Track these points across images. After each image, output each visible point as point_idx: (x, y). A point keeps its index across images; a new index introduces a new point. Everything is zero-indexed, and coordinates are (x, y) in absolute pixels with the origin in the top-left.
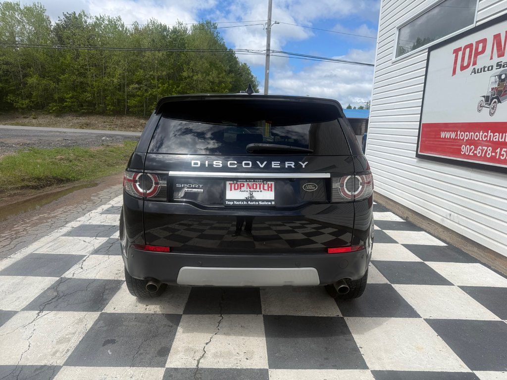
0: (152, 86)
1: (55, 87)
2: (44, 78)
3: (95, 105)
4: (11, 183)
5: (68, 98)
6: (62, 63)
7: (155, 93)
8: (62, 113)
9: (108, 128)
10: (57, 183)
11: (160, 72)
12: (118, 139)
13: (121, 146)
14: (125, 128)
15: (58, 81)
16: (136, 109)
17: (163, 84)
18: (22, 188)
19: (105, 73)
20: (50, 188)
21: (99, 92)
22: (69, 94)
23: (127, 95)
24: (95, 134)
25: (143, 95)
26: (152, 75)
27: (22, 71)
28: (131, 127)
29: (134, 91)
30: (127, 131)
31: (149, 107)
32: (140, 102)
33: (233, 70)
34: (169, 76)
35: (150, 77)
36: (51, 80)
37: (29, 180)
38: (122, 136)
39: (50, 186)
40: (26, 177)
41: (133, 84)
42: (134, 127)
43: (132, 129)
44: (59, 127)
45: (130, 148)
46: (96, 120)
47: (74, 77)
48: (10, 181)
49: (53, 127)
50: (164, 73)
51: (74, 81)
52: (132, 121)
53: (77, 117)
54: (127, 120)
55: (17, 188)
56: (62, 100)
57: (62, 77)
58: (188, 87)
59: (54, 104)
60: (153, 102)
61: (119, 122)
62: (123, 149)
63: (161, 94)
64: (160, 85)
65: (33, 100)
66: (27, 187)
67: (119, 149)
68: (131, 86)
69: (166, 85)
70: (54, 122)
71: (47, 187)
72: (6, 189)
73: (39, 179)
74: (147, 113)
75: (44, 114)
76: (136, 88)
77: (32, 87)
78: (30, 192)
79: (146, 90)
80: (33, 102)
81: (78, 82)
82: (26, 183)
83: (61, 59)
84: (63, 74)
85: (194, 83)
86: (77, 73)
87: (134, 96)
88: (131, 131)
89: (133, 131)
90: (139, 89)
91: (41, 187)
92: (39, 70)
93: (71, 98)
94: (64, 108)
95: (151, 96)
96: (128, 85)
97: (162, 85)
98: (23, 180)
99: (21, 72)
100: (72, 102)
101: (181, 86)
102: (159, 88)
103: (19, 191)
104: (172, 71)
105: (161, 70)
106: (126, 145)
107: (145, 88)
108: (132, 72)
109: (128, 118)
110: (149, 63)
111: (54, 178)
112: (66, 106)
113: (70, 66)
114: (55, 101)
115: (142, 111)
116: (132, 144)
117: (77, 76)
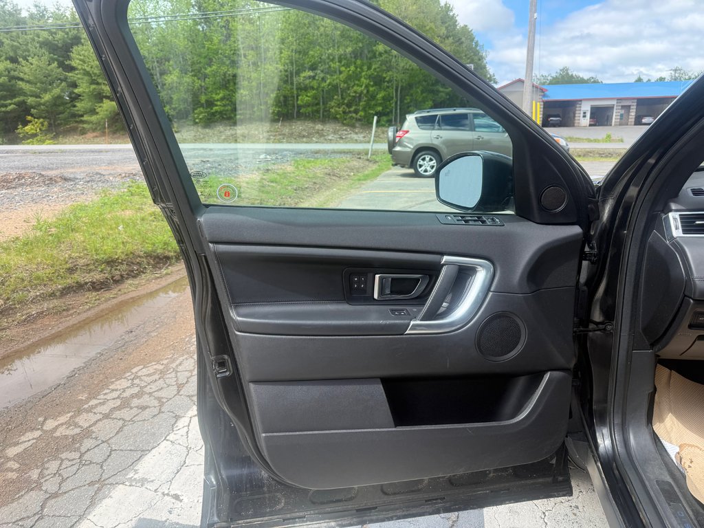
0: (330, 72)
1: (201, 86)
2: (186, 74)
3: (253, 106)
4: (38, 281)
5: (218, 100)
6: (208, 49)
7: (335, 82)
8: (211, 122)
9: (272, 140)
10: (154, 267)
11: (343, 48)
12: (285, 156)
13: (290, 168)
14: (295, 139)
15: (206, 76)
16: (310, 109)
17: (347, 66)
18: (66, 291)
19: (265, 59)
20: (136, 281)
21: (258, 87)
22: (219, 94)
23: (297, 89)
24: (253, 150)
25: (319, 87)
26: (331, 54)
27: (159, 67)
28: (304, 136)
29: (308, 81)
30: (298, 143)
31: (327, 104)
32: (315, 97)
33: (451, 34)
34: (356, 55)
35: (328, 58)
36: (195, 76)
37: (87, 269)
38: (292, 151)
39: (135, 277)
40: (81, 262)
41: (305, 71)
42: (307, 137)
43: (305, 139)
44: (208, 142)
45: (304, 173)
46: (256, 130)
47: (224, 69)
48: (38, 278)
49: (201, 143)
50: (349, 49)
51: (225, 74)
52: (304, 127)
53: (231, 126)
54: (299, 127)
55: (52, 295)
56: (210, 104)
57: (208, 70)
58: (384, 68)
59: (201, 109)
60: (333, 97)
61: (286, 130)
62: (292, 175)
63: (345, 82)
64: (343, 69)
65: (173, 106)
66: (80, 287)
67: (285, 175)
68: (303, 75)
69: (352, 68)
70: (202, 136)
71: (130, 281)
72: (20, 303)
73: (111, 262)
74: (325, 113)
75: (188, 125)
76: (310, 77)
77: (172, 88)
78: (83, 299)
79: (323, 79)
80: (174, 109)
81: (229, 75)
82: (79, 277)
83: (207, 44)
84: (210, 66)
85: (394, 60)
86: (228, 62)
87: (306, 89)
88: (303, 142)
89: (306, 143)
90: (314, 78)
91: (116, 282)
92: (180, 62)
93: (222, 99)
94: (213, 114)
95: (330, 87)
96: (298, 73)
97: (346, 68)
98: (71, 271)
99: (157, 69)
100: (224, 106)
101: (373, 67)
102: (341, 72)
103: (55, 302)
104: (361, 45)
105: (344, 45)
106: (297, 167)
107: (322, 75)
108: (304, 52)
109: (299, 123)
110: (327, 35)
111: (148, 255)
112: (216, 112)
113: (218, 52)
114: (202, 106)
115: (318, 111)
116: (306, 164)
117: (228, 66)
